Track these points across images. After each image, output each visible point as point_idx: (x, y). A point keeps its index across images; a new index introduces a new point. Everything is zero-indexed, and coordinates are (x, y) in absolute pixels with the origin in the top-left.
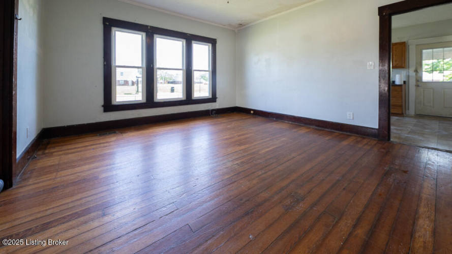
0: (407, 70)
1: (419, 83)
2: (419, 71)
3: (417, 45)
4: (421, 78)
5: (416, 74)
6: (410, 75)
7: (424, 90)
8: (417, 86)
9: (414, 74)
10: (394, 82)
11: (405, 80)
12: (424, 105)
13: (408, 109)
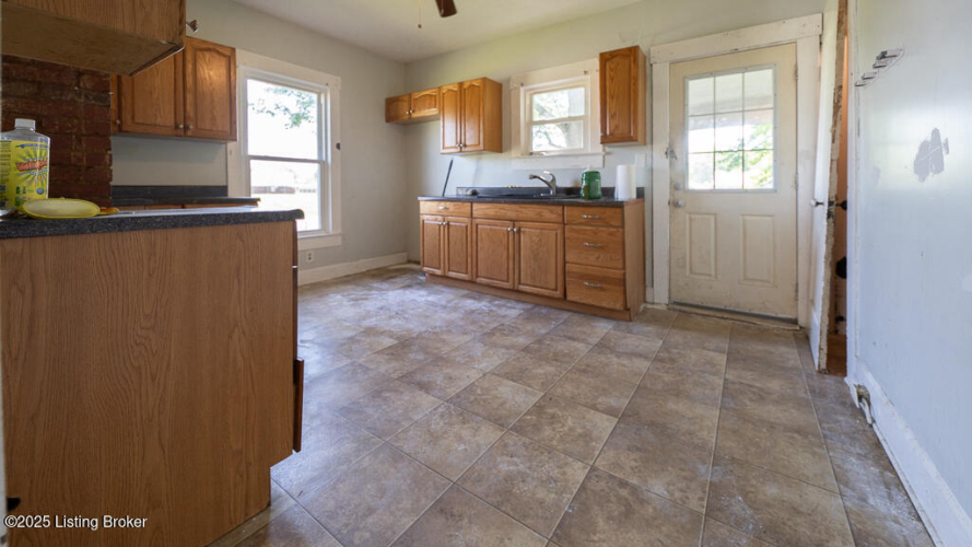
0: (646, 150)
1: (678, 195)
2: (677, 153)
3: (673, 63)
4: (685, 175)
5: (671, 164)
6: (654, 166)
7: (691, 220)
8: (674, 204)
9: (667, 161)
10: (609, 192)
11: (641, 185)
12: (691, 272)
13: (652, 286)
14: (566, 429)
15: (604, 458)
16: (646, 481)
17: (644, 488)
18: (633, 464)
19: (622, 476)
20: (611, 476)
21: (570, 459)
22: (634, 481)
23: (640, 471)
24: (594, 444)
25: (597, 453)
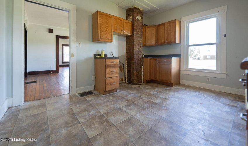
14: (95, 124)
15: (80, 126)
16: (67, 131)
17: (66, 129)
18: (73, 131)
19: (73, 127)
20: (75, 125)
21: (86, 121)
22: (70, 128)
23: (70, 131)
24: (86, 127)
25: (83, 126)
